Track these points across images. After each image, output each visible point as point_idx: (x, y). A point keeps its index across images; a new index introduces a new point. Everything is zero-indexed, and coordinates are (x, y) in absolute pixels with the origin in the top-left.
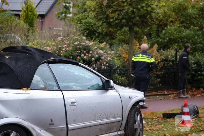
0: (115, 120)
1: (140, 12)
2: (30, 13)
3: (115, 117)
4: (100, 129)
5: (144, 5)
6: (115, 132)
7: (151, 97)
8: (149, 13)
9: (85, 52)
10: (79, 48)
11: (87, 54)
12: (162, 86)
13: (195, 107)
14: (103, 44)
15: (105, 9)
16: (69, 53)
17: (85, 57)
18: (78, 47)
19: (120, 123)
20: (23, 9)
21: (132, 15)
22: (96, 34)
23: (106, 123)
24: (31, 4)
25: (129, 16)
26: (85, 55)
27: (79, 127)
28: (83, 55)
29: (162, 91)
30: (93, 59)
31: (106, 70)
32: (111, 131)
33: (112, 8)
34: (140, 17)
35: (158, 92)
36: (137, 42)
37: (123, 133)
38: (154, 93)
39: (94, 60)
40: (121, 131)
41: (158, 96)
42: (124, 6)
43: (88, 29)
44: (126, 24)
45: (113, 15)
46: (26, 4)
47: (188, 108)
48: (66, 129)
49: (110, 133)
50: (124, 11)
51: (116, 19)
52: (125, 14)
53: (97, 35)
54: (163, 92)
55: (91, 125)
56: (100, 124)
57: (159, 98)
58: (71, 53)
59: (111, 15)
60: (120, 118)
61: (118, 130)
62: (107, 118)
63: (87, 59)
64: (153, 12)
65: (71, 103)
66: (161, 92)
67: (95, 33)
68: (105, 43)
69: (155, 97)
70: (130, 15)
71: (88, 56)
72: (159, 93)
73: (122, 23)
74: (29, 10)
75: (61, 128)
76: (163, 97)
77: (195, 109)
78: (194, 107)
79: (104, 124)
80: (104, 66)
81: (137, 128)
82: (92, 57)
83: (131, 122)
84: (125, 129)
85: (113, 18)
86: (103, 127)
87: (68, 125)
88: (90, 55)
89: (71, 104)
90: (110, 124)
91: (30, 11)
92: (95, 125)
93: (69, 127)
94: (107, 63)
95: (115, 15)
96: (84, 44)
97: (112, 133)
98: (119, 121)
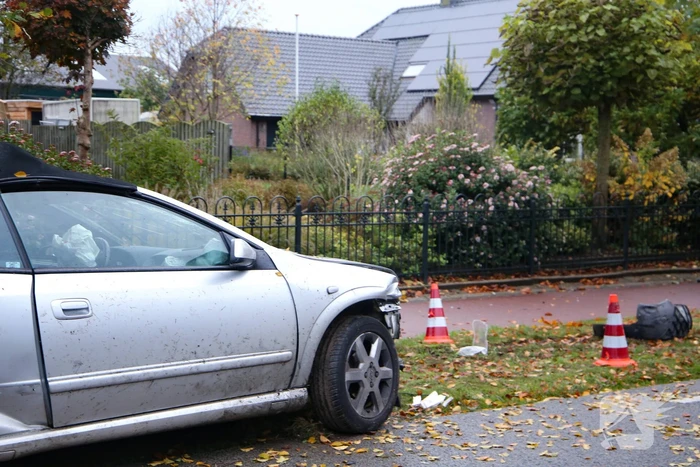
0: (262, 359)
1: (617, 68)
2: (454, 91)
3: (262, 349)
4: (198, 385)
5: (627, 50)
6: (269, 392)
7: (647, 278)
8: (643, 69)
9: (469, 168)
10: (456, 159)
11: (472, 174)
12: (692, 248)
13: (681, 309)
14: (552, 151)
15: (530, 66)
16: (428, 171)
17: (467, 181)
18: (453, 156)
19: (289, 367)
20: (441, 84)
21: (597, 76)
22: (544, 128)
23: (220, 367)
24: (459, 72)
25: (590, 80)
26: (467, 176)
27: (97, 384)
28: (461, 176)
29: (687, 262)
30: (486, 185)
31: (519, 211)
32: (250, 389)
33: (548, 61)
34: (620, 80)
35: (672, 265)
36: (624, 144)
37: (302, 394)
38: (661, 267)
39: (489, 188)
40: (293, 388)
41: (669, 276)
42: (573, 57)
43: (526, 118)
44: (584, 98)
45: (551, 78)
46: (447, 73)
47: (619, 315)
48: (39, 390)
49: (245, 396)
50: (575, 67)
51: (559, 88)
52: (579, 73)
53: (547, 129)
54: (688, 264)
55: (152, 376)
56: (195, 370)
57: (671, 279)
58: (433, 170)
59: (546, 79)
60: (287, 354)
61: (283, 386)
62: (226, 354)
63: (472, 185)
64: (652, 68)
65: (64, 310)
66: (683, 266)
67: (544, 125)
68: (557, 148)
69: (661, 277)
70: (591, 76)
71: (475, 178)
72: (674, 268)
73: (573, 98)
74: (453, 85)
75: (20, 386)
76: (682, 277)
77: (677, 314)
78: (676, 309)
79: (215, 371)
80: (515, 201)
81: (361, 381)
82: (485, 179)
83: (333, 364)
84: (311, 384)
85: (549, 86)
86: (209, 380)
87: (48, 379)
88: (480, 176)
89: (62, 314)
90: (242, 371)
91: (455, 88)
92: (169, 374)
93: (50, 384)
94: (524, 194)
95: (556, 79)
96: (467, 149)
97: (255, 397)
98: (283, 362)
